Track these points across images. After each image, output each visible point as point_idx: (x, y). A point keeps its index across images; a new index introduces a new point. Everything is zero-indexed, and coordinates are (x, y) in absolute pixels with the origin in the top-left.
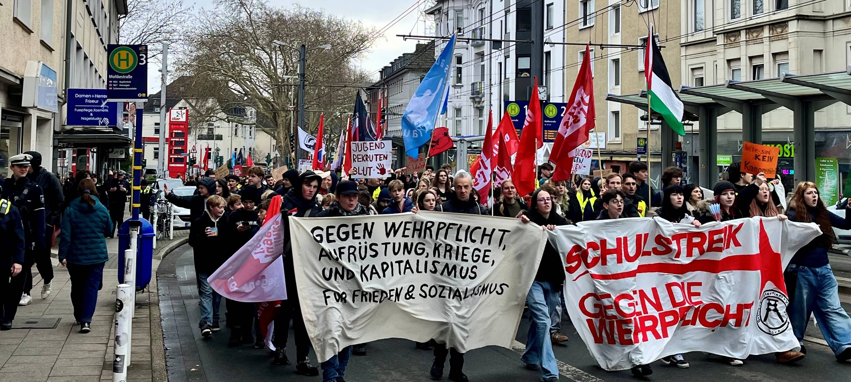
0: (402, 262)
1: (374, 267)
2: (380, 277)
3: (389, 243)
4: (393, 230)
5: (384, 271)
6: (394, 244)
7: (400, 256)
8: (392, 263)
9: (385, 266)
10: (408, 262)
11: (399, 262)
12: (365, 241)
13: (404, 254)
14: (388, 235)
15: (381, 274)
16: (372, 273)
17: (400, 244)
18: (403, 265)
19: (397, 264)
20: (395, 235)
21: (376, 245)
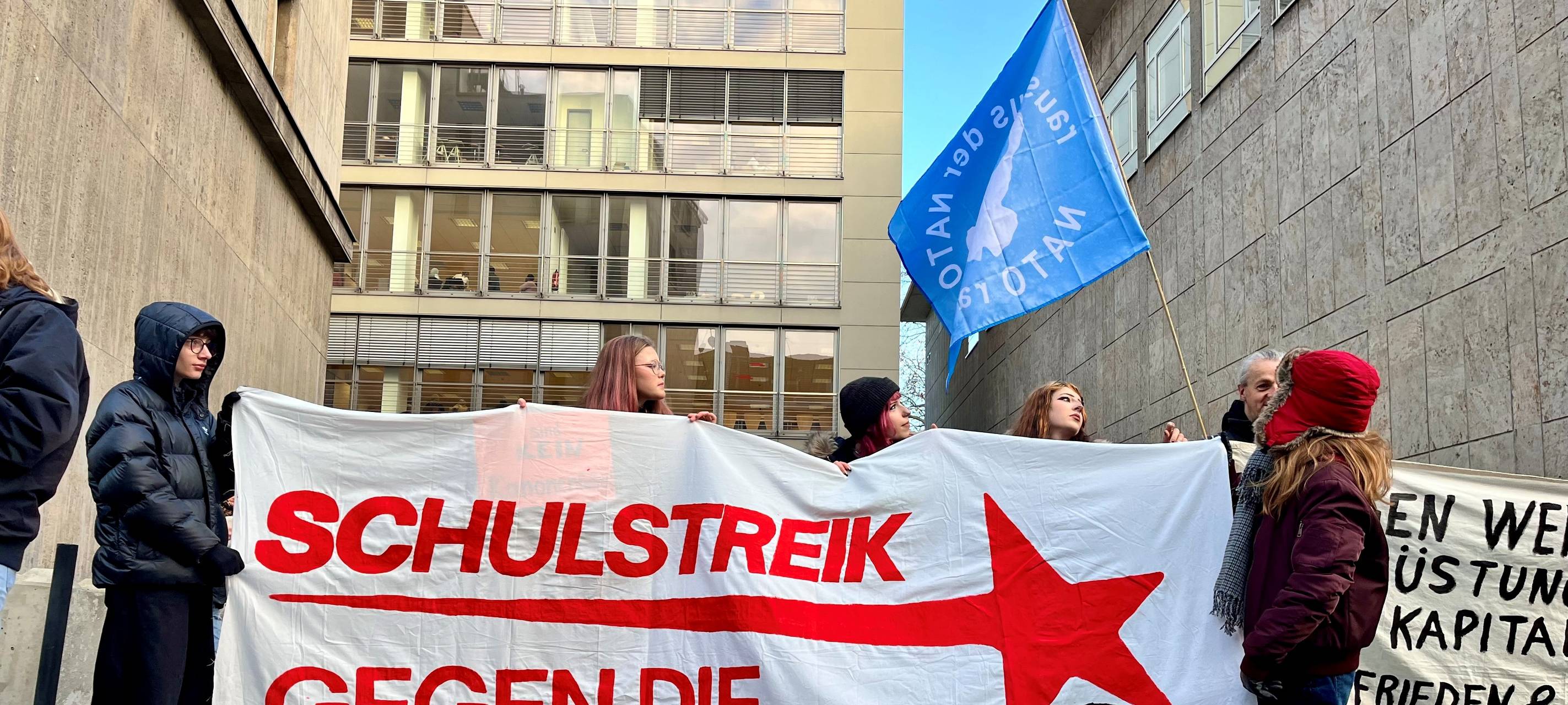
0: (1524, 620)
1: (1434, 617)
2: (1444, 646)
3: (1495, 565)
4: (1506, 529)
5: (1460, 632)
6: (1508, 569)
7: (1518, 606)
8: (1489, 617)
9: (1466, 621)
10: (1539, 624)
11: (1515, 620)
12: (1421, 545)
13: (1532, 600)
14: (1492, 539)
15: (1450, 638)
16: (1426, 632)
17: (1524, 572)
18: (1524, 630)
19: (1508, 625)
20: (1512, 543)
21: (1455, 562)
